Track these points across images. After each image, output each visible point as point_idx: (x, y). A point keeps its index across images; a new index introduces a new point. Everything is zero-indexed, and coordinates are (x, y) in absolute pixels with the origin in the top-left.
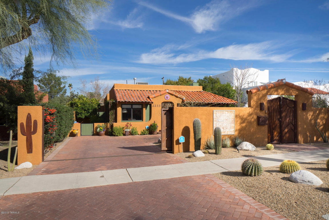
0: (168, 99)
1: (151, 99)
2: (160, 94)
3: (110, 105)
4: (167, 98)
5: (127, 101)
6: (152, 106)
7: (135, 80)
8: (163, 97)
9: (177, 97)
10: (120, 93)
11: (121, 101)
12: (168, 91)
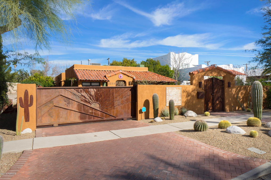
0: (121, 78)
1: (107, 78)
2: (114, 74)
3: (72, 83)
4: (121, 77)
5: (87, 79)
6: (108, 84)
8: (117, 76)
9: (129, 76)
10: (80, 72)
11: (82, 80)
12: (121, 71)
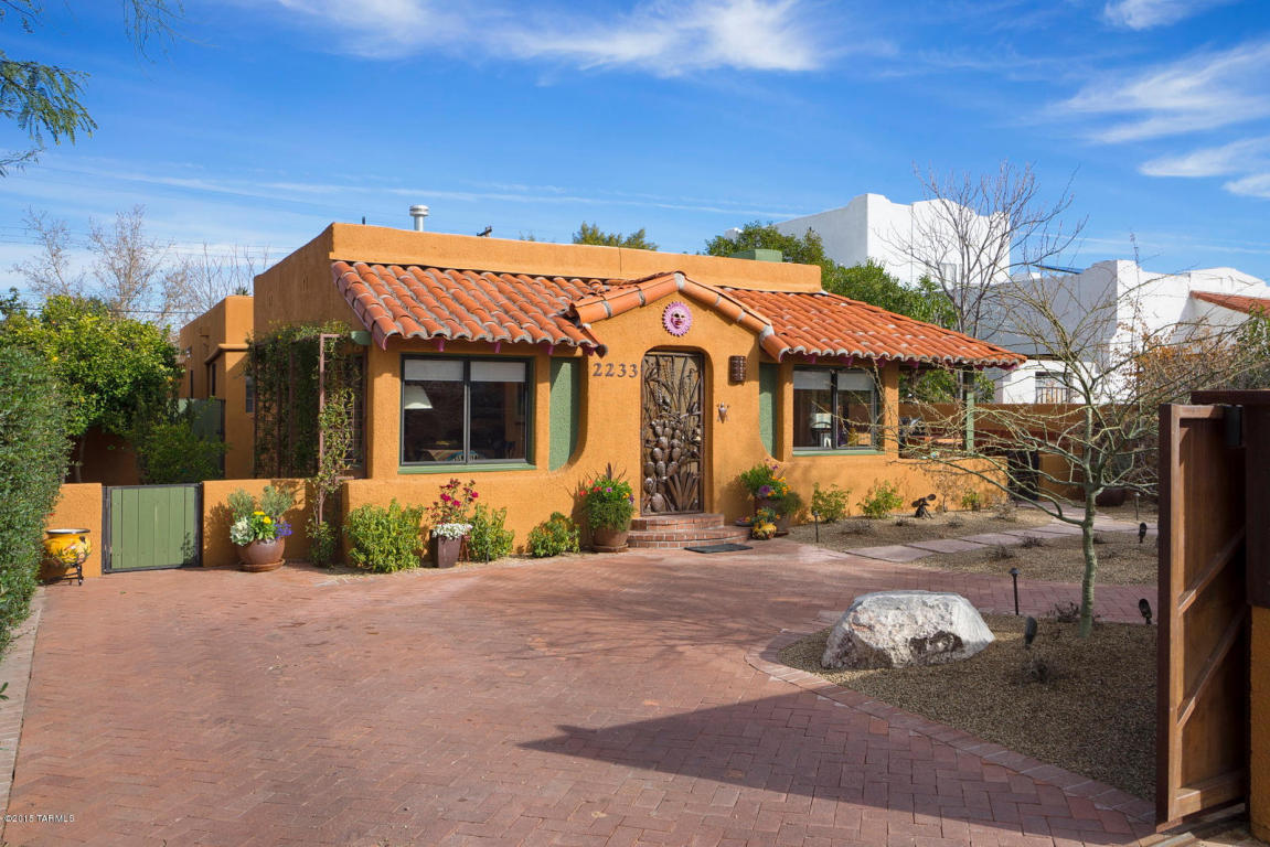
0: (682, 327)
1: (587, 326)
2: (637, 298)
3: (322, 360)
4: (677, 324)
5: (447, 332)
6: (592, 370)
7: (417, 216)
8: (652, 315)
9: (729, 318)
10: (378, 280)
11: (409, 336)
12: (681, 282)
